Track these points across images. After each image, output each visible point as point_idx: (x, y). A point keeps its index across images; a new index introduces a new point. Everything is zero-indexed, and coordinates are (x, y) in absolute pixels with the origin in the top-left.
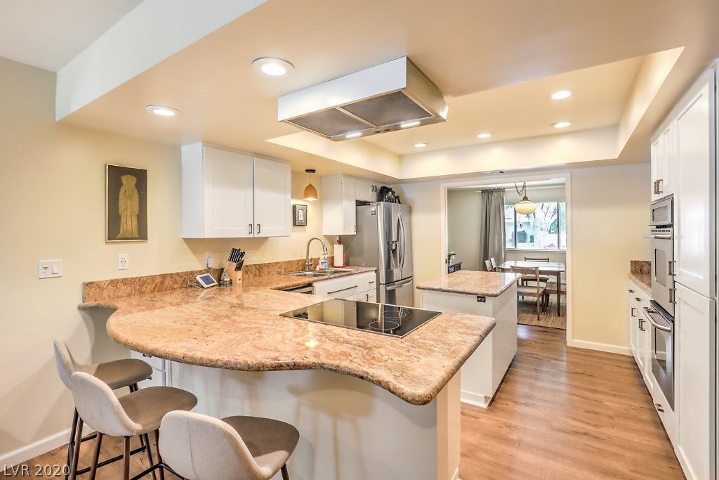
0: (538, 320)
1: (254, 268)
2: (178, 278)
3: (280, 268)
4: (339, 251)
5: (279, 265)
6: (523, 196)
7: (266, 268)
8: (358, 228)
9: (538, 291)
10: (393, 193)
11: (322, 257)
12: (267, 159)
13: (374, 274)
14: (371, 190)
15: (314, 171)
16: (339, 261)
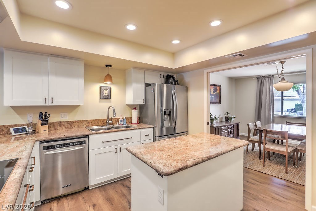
0: (287, 173)
1: (66, 124)
2: (4, 129)
3: (88, 123)
4: (135, 115)
5: (87, 122)
6: (281, 78)
7: (76, 123)
8: (145, 100)
9: (287, 150)
10: (174, 78)
11: (121, 118)
12: (61, 57)
13: (152, 129)
14: (159, 77)
15: (111, 66)
16: (135, 120)
